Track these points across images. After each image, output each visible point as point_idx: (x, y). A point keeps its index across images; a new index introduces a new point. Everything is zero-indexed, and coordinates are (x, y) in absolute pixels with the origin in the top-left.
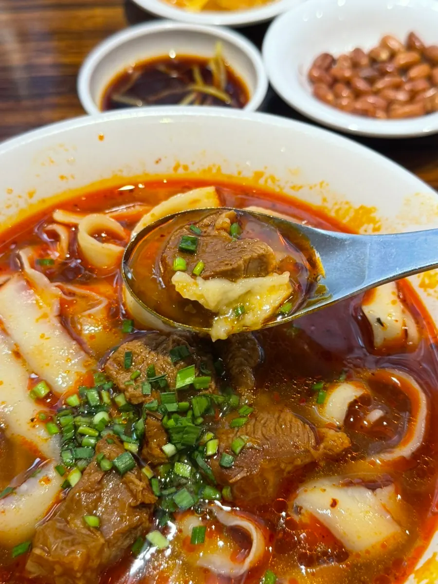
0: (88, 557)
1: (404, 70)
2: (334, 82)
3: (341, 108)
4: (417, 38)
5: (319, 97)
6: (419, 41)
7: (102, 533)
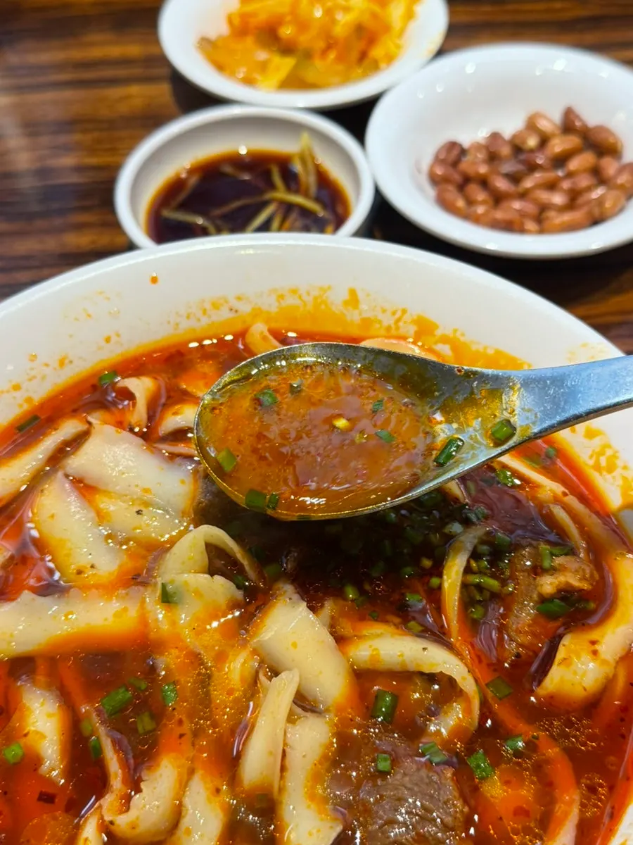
1: (560, 161)
2: (465, 182)
3: (476, 220)
6: (580, 120)
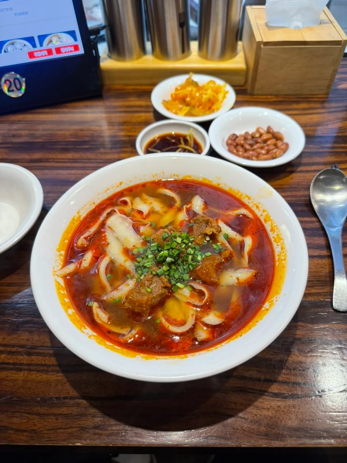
0: (148, 300)
1: (265, 141)
2: (237, 145)
3: (239, 156)
4: (271, 129)
5: (230, 151)
7: (152, 294)
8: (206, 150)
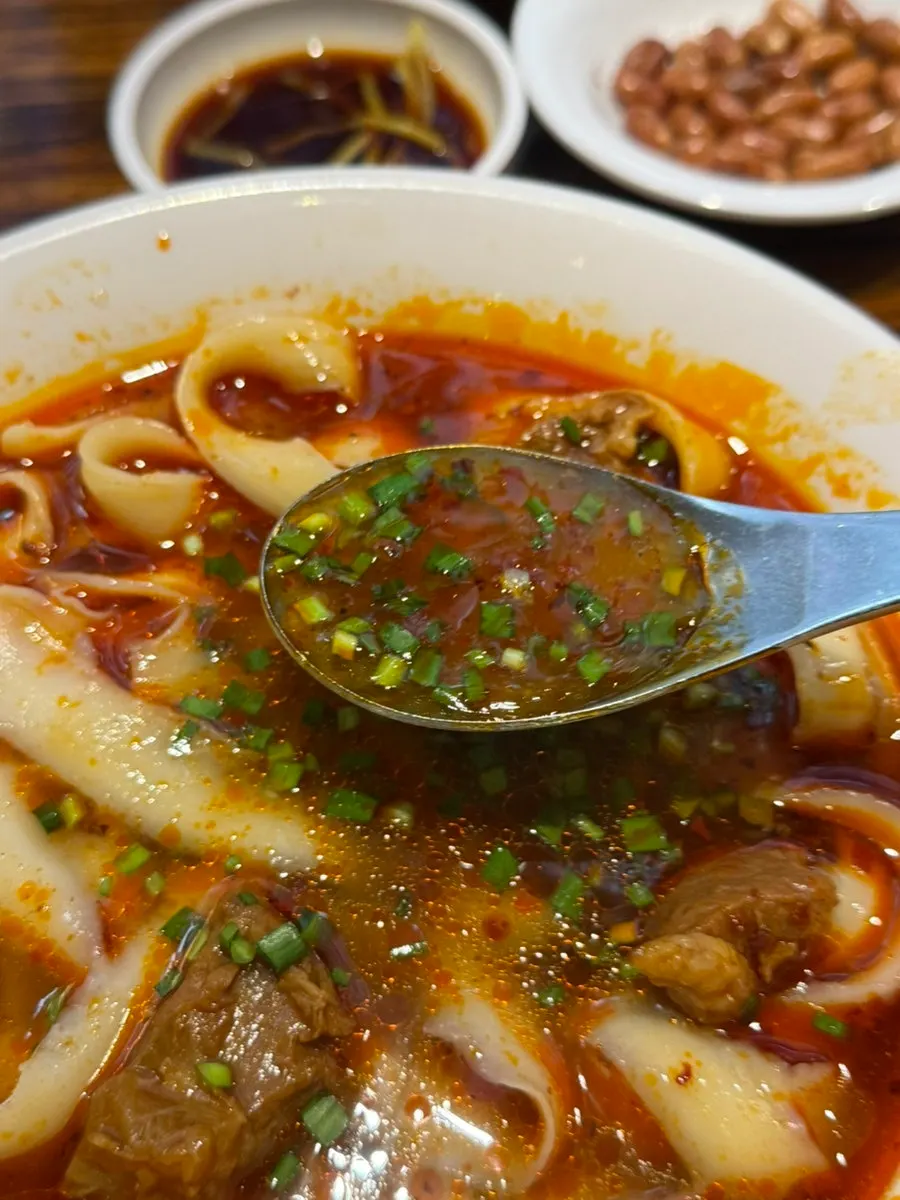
1: (821, 72)
2: (670, 103)
3: (689, 159)
5: (638, 133)
6: (850, 9)
7: (237, 1101)
8: (504, 139)
